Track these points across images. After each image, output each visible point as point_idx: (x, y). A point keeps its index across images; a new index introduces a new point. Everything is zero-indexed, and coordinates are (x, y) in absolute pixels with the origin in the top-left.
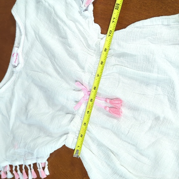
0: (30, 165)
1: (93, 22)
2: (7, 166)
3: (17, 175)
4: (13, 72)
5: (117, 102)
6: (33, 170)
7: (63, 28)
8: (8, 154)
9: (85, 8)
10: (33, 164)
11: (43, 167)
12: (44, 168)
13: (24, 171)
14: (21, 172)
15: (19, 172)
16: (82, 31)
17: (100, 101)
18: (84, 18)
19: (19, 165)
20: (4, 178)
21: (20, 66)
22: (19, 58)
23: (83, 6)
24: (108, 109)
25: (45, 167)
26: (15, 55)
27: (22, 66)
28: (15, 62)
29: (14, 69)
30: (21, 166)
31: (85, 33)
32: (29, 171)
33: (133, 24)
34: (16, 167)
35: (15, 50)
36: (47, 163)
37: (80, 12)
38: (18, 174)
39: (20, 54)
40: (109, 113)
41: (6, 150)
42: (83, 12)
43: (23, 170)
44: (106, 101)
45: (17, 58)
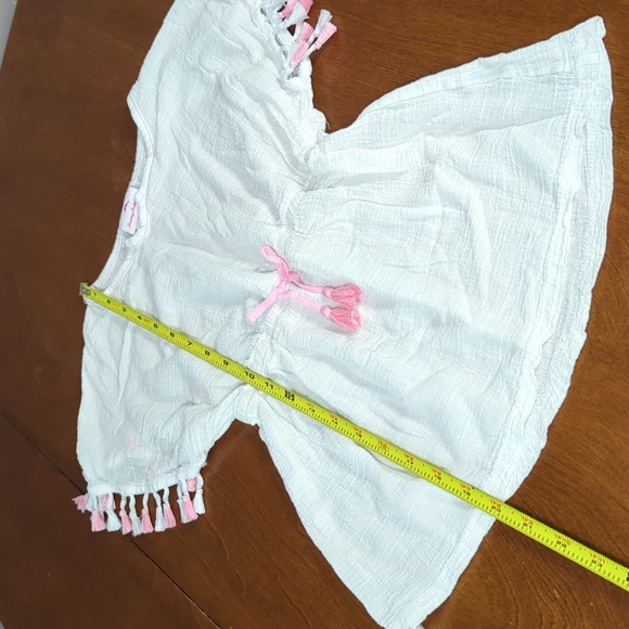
0: (161, 493)
1: (311, 103)
2: (108, 495)
3: (128, 522)
4: (125, 250)
5: (346, 293)
6: (167, 506)
7: (239, 127)
8: (110, 464)
9: (290, 70)
10: (170, 488)
11: (190, 493)
12: (192, 495)
13: (145, 511)
14: (139, 514)
15: (133, 513)
16: (282, 124)
17: (311, 294)
18: (289, 94)
19: (135, 496)
20: (98, 530)
21: (141, 233)
22: (139, 212)
23: (286, 65)
24: (328, 312)
25: (195, 493)
26: (130, 205)
27: (147, 234)
28: (129, 225)
29: (127, 241)
30: (139, 498)
31: (286, 130)
32: (159, 509)
33: (376, 102)
34: (128, 499)
35: (131, 195)
36: (201, 481)
37: (280, 82)
38: (130, 520)
39: (142, 203)
40: (330, 322)
41: (107, 456)
42: (286, 81)
43: (143, 507)
44: (324, 293)
45: (133, 215)
